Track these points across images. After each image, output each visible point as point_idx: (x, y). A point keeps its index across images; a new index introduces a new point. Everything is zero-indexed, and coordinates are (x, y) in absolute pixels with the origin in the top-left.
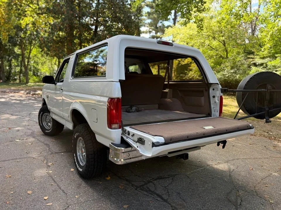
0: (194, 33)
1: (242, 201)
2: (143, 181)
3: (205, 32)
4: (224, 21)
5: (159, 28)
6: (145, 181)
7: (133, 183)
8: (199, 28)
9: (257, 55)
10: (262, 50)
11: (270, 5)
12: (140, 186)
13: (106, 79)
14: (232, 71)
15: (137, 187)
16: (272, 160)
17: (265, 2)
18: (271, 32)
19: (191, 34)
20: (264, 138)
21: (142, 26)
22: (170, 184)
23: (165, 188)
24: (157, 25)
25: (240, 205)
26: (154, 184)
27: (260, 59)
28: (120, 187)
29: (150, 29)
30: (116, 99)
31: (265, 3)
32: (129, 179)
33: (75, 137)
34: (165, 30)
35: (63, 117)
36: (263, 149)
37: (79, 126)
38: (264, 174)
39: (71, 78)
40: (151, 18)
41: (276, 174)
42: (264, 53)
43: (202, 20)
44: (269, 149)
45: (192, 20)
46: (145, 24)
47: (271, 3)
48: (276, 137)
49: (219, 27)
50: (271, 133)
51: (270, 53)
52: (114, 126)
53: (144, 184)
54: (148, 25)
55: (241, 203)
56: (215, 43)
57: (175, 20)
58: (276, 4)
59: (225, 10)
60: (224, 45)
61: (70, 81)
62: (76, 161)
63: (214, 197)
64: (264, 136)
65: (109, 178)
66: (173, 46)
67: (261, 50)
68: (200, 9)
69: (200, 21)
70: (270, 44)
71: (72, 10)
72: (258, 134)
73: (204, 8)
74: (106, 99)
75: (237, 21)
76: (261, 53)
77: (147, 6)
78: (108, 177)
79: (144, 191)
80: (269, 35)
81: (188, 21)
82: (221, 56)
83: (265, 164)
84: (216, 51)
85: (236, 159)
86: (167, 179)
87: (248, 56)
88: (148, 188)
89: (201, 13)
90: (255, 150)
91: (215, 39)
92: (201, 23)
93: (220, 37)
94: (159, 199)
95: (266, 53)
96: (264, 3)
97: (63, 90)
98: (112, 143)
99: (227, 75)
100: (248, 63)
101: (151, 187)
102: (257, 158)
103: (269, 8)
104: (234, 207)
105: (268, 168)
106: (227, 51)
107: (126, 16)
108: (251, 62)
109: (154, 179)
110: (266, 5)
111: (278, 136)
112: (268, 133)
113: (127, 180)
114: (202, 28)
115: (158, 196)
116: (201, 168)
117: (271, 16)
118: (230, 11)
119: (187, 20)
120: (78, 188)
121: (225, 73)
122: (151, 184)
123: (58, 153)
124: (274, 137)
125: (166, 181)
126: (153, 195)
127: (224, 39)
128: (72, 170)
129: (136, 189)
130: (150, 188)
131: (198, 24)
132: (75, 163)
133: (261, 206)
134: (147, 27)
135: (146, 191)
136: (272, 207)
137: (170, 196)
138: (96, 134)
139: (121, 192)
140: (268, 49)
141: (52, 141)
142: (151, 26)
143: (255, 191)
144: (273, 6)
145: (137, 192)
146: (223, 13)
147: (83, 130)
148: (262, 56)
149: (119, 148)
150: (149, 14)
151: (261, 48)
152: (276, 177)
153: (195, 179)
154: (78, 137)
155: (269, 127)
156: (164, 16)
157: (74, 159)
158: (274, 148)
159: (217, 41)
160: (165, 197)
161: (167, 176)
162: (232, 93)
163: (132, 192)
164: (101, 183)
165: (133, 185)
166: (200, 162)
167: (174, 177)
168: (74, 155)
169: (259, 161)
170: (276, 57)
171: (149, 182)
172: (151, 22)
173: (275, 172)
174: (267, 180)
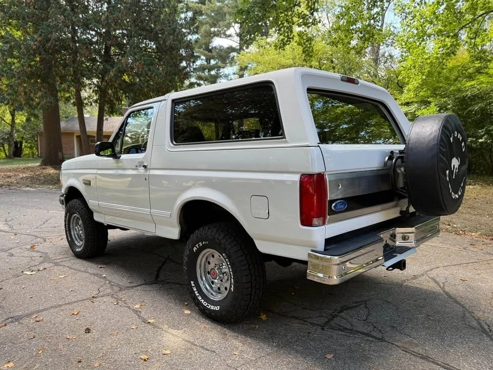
2: (323, 316)
6: (325, 315)
7: (309, 321)
8: (307, 54)
12: (325, 324)
15: (321, 326)
17: (403, 12)
22: (368, 315)
23: (365, 322)
26: (343, 318)
30: (316, 175)
31: (403, 14)
32: (299, 316)
36: (461, 250)
39: (171, 145)
43: (310, 40)
45: (293, 38)
50: (455, 226)
52: (316, 221)
53: (327, 320)
61: (166, 149)
65: (264, 317)
66: (359, 85)
68: (308, 21)
69: (307, 41)
70: (417, 82)
73: (315, 19)
79: (337, 330)
81: (287, 41)
86: (358, 308)
88: (339, 325)
89: (309, 27)
92: (310, 44)
96: (401, 14)
97: (149, 167)
98: (313, 251)
101: (343, 323)
112: (449, 225)
113: (296, 318)
114: (311, 54)
115: (365, 334)
116: (397, 287)
119: (286, 39)
122: (339, 318)
125: (359, 311)
126: (357, 335)
130: (342, 325)
131: (304, 46)
138: (258, 239)
140: (415, 90)
141: (101, 267)
145: (327, 333)
160: (376, 335)
161: (355, 305)
163: (321, 334)
165: (312, 324)
166: (386, 278)
169: (469, 268)
170: (430, 103)
171: (333, 316)
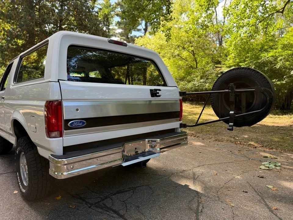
0: (163, 42)
1: (203, 208)
2: (100, 198)
3: (174, 42)
4: (192, 31)
5: (130, 38)
6: (102, 197)
7: (87, 200)
8: (168, 37)
9: (224, 64)
10: (228, 59)
11: (232, 17)
12: (96, 203)
13: (44, 79)
14: (202, 80)
15: (91, 204)
16: (236, 164)
18: (235, 41)
19: (161, 44)
20: (230, 143)
21: (113, 36)
22: (129, 198)
23: (123, 203)
24: (128, 36)
25: (201, 212)
26: (111, 199)
27: (226, 68)
28: (71, 206)
29: (121, 39)
30: (57, 102)
32: (84, 197)
33: (17, 152)
34: (135, 40)
35: (6, 130)
36: (229, 154)
37: (21, 139)
38: (228, 179)
39: (13, 84)
40: (121, 28)
41: (239, 177)
42: (230, 62)
43: (169, 29)
44: (234, 153)
45: (160, 28)
46: (116, 34)
47: (233, 15)
48: (241, 142)
49: (188, 37)
50: (237, 138)
51: (235, 62)
52: (54, 134)
53: (99, 200)
54: (119, 35)
55: (202, 210)
56: (185, 54)
57: (146, 30)
58: (237, 16)
59: (192, 20)
60: (194, 55)
61: (11, 87)
62: (19, 181)
63: (175, 206)
64: (231, 141)
65: (59, 198)
66: (127, 47)
67: (226, 60)
68: (167, 18)
69: (168, 30)
70: (234, 54)
71: (30, 15)
72: (225, 140)
73: (171, 17)
74: (43, 103)
75: (203, 31)
76: (227, 62)
77: (117, 15)
78: (58, 196)
79: (99, 208)
80: (233, 44)
82: (191, 66)
83: (230, 168)
84: (186, 61)
85: (202, 166)
86: (128, 192)
87: (216, 65)
88: (104, 205)
89: (168, 22)
90: (222, 155)
91: (185, 49)
92: (169, 31)
93: (189, 47)
94: (115, 215)
95: (231, 62)
98: (52, 155)
99: (198, 85)
100: (216, 72)
101: (108, 202)
102: (222, 163)
103: (232, 20)
104: (195, 215)
105: (232, 172)
106: (196, 61)
107: (92, 24)
108: (219, 71)
109: (112, 193)
110: (229, 17)
111: (243, 140)
112: (234, 138)
113: (81, 198)
114: (170, 37)
115: (115, 212)
116: (165, 178)
117: (234, 27)
118: (196, 21)
120: (19, 212)
121: (195, 83)
122: (108, 199)
123: (2, 174)
124: (240, 141)
125: (126, 195)
126: (109, 212)
127: (193, 49)
128: (16, 192)
129: (90, 207)
130: (106, 204)
131: (166, 33)
132: (18, 183)
133: (222, 211)
134: (118, 37)
135: (102, 208)
136: (233, 211)
137: (128, 210)
138: (37, 146)
139: (71, 213)
140: (233, 59)
142: (122, 36)
143: (217, 196)
144: (235, 17)
145: (90, 210)
146: (189, 23)
147: (24, 143)
148: (228, 65)
149: (60, 160)
150: (119, 23)
151: (227, 58)
152: (239, 180)
153: (158, 189)
154: (20, 152)
155: (235, 133)
156: (131, 24)
157: (18, 179)
158: (239, 152)
159: (187, 51)
160: (122, 212)
161: (128, 189)
162: (203, 103)
163: (85, 211)
164: (48, 204)
165: (87, 203)
166: (164, 171)
167: (135, 189)
168: (17, 174)
169: (224, 166)
171: (106, 198)
172: (121, 32)
173: (238, 175)
174: (230, 184)
